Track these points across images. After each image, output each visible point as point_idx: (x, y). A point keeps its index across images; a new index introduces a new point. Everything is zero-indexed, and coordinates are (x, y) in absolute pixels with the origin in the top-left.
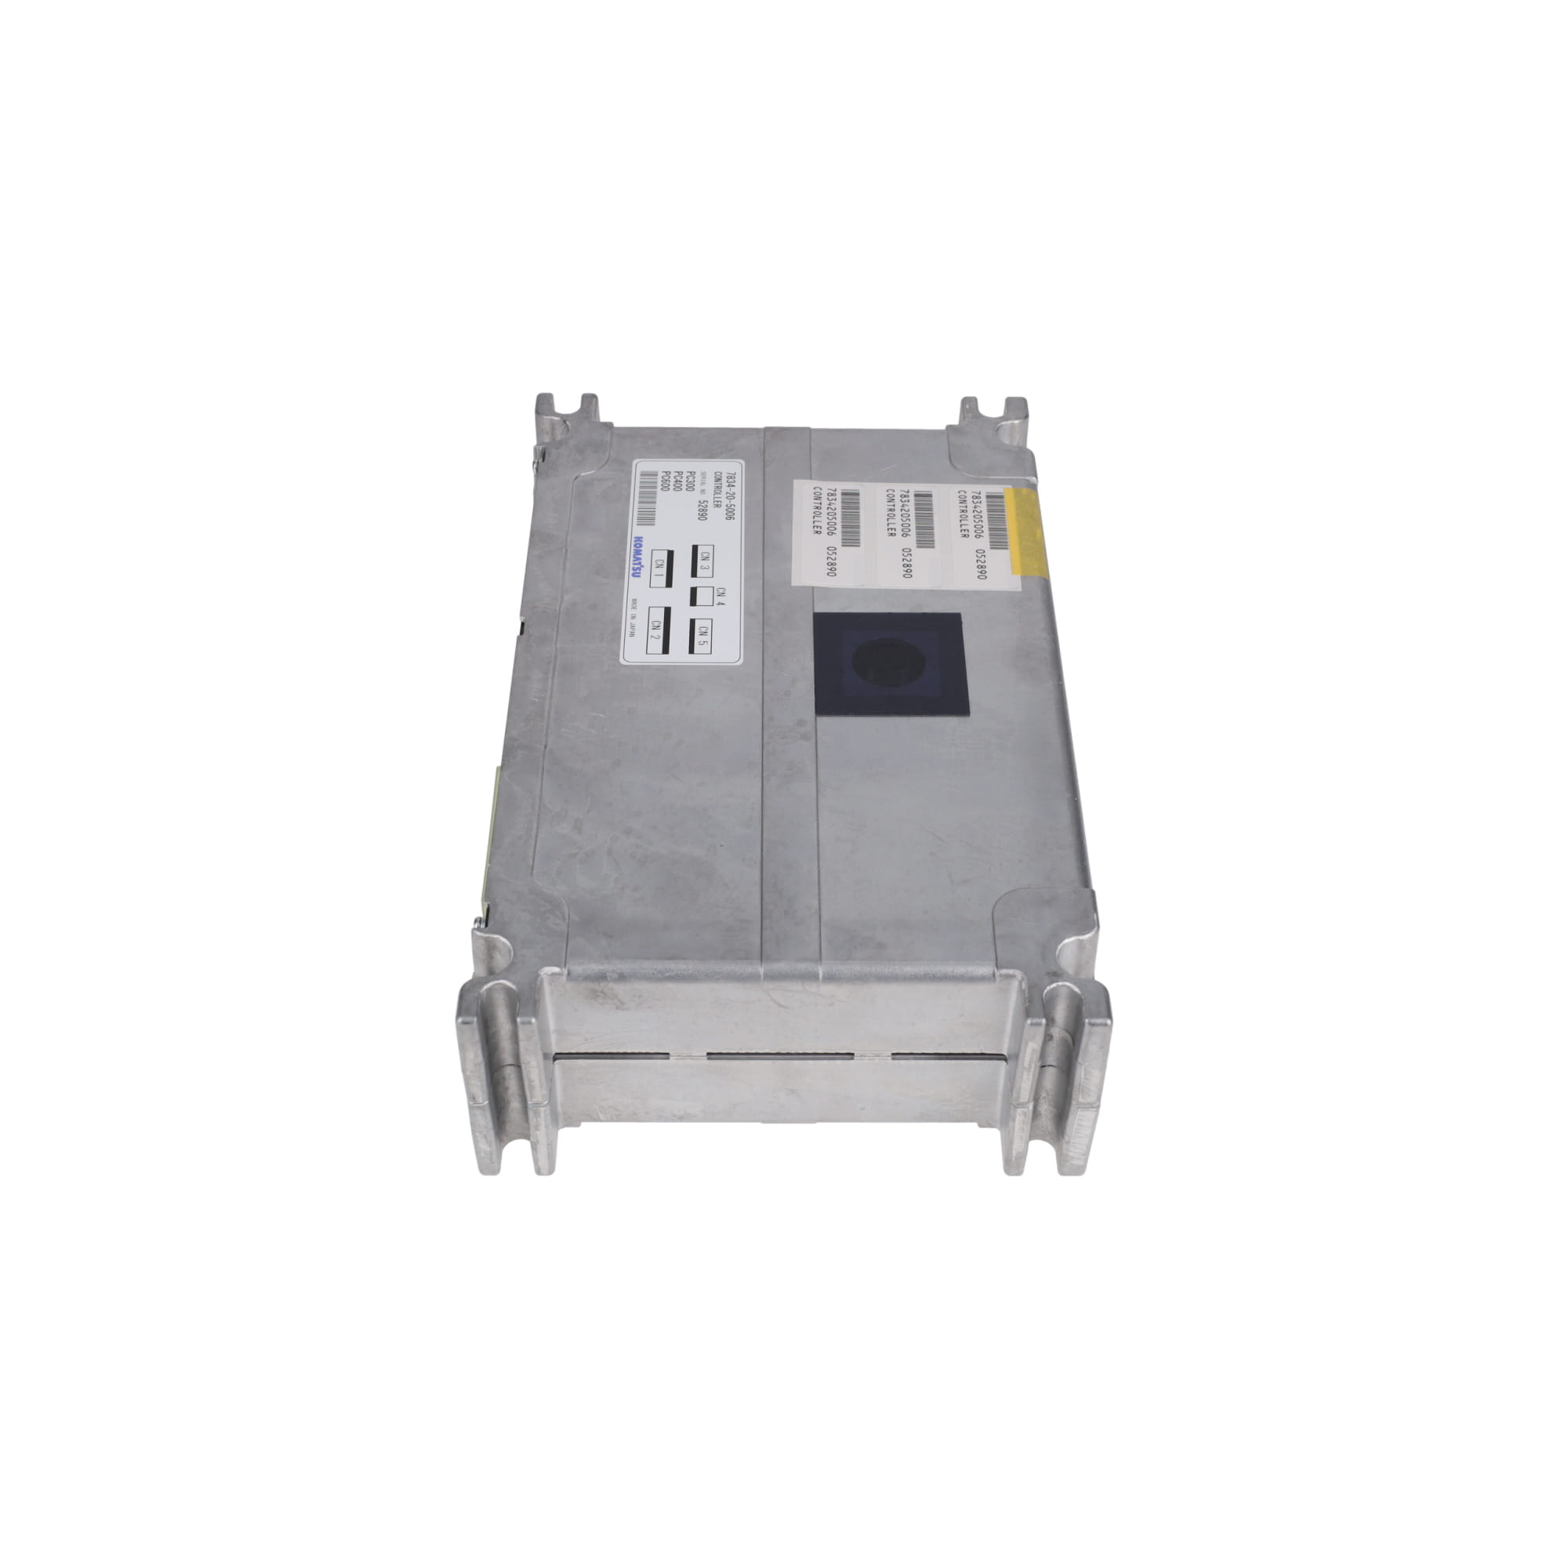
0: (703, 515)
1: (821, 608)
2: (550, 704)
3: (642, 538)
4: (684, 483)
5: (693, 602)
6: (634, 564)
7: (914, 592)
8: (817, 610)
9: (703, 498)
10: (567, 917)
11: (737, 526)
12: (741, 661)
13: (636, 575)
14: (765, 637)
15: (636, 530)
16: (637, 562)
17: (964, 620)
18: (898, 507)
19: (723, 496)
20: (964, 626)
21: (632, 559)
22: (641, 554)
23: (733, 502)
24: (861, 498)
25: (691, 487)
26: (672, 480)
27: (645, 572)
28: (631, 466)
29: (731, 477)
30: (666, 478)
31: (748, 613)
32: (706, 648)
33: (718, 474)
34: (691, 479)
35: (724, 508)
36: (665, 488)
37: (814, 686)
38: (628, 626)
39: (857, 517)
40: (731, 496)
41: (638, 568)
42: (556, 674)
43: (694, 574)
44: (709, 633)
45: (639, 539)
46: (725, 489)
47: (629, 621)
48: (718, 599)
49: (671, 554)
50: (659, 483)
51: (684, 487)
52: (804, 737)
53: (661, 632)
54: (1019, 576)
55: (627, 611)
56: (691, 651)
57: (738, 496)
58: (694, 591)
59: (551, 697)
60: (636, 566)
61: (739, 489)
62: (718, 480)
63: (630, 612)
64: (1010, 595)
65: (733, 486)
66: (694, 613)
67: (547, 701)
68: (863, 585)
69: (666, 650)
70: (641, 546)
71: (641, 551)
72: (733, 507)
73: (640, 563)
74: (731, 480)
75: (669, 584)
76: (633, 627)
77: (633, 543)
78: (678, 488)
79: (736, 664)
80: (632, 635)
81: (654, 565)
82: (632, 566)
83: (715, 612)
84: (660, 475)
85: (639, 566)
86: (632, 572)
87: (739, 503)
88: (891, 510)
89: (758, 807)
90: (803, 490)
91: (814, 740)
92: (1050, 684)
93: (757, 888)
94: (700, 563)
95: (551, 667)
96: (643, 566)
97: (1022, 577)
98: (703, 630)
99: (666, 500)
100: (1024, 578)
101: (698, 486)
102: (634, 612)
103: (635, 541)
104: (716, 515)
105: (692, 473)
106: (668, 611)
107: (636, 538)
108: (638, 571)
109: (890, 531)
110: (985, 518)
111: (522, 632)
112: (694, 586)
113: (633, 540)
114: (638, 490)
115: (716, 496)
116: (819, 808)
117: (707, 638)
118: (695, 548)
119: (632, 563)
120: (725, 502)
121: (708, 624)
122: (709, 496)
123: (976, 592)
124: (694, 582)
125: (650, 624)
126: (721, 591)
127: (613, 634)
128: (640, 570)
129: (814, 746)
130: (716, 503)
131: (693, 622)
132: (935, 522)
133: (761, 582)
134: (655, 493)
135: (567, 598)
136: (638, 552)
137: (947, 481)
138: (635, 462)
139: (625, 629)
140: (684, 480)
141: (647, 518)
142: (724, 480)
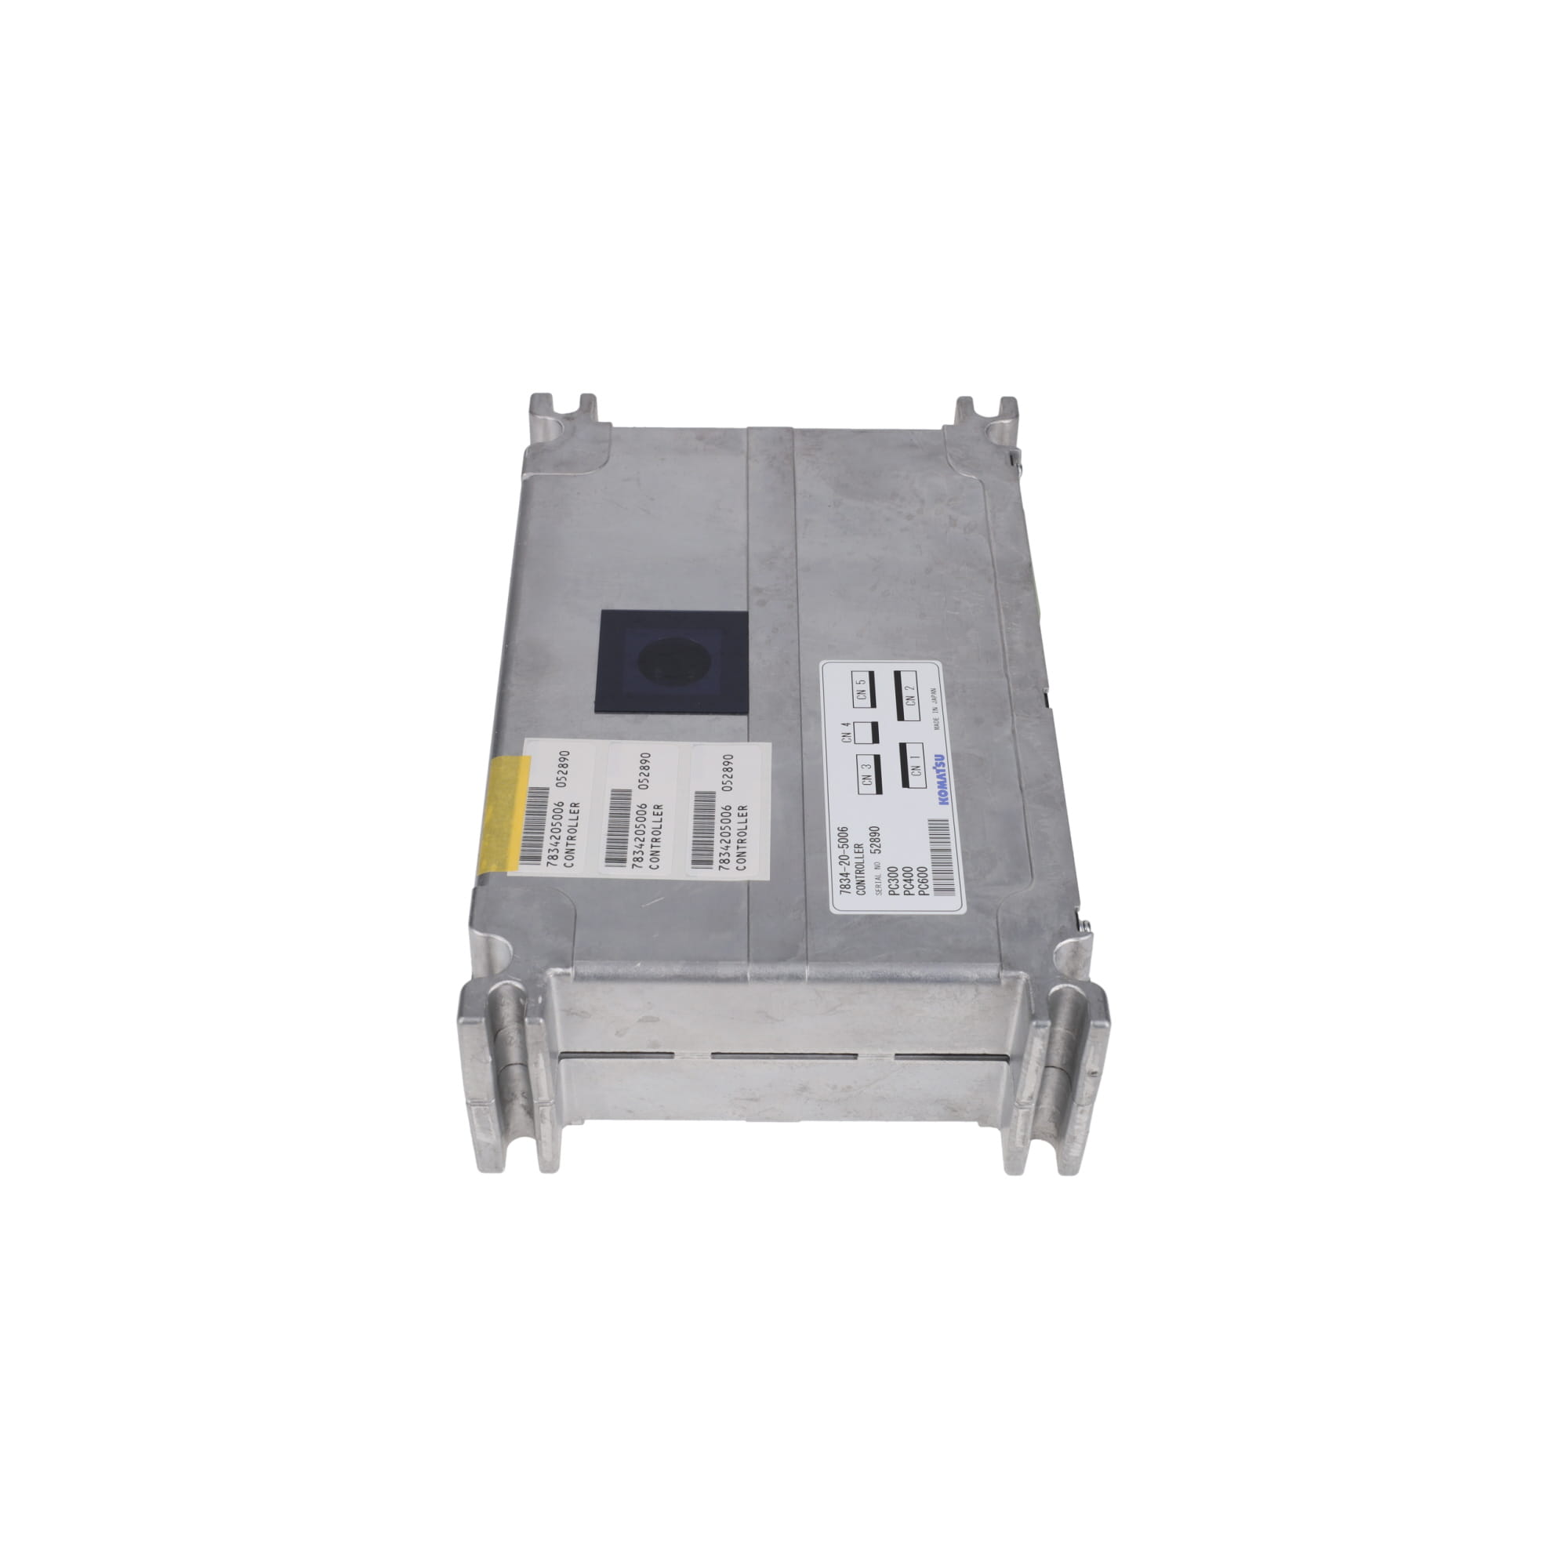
0: (874, 832)
1: (739, 721)
2: (1000, 622)
3: (940, 804)
4: (901, 878)
5: (875, 726)
6: (944, 771)
7: (640, 738)
8: (744, 718)
9: (876, 857)
10: (949, 457)
11: (835, 818)
12: (821, 664)
13: (940, 758)
14: (798, 687)
15: (948, 813)
16: (941, 773)
17: (592, 706)
18: (647, 844)
19: (853, 861)
20: (593, 699)
21: (947, 777)
22: (938, 783)
23: (840, 852)
24: (689, 858)
25: (892, 872)
26: (915, 883)
27: (931, 762)
28: (968, 903)
29: (845, 888)
30: (923, 886)
31: (817, 715)
32: (857, 677)
33: (861, 892)
34: (893, 883)
35: (851, 844)
36: (922, 871)
37: (750, 637)
38: (939, 699)
39: (696, 831)
40: (843, 859)
41: (939, 766)
42: (1001, 651)
43: (877, 758)
44: (855, 693)
45: (943, 802)
46: (851, 870)
47: (939, 706)
48: (849, 729)
49: (906, 783)
50: (930, 878)
51: (900, 872)
52: (759, 591)
53: (905, 694)
54: (524, 754)
55: (942, 715)
56: (872, 674)
57: (836, 860)
58: (876, 739)
59: (1001, 627)
60: (941, 768)
61: (835, 870)
62: (860, 883)
63: (939, 715)
64: (537, 734)
65: (841, 874)
66: (873, 715)
67: (1003, 622)
68: (695, 745)
69: (897, 675)
70: (940, 793)
71: (939, 787)
72: (841, 845)
73: (938, 771)
74: (845, 883)
75: (903, 747)
76: (934, 699)
77: (949, 796)
78: (907, 871)
79: (825, 661)
80: (933, 691)
81: (922, 768)
82: (946, 768)
83: (852, 715)
84: (930, 891)
85: (938, 768)
86: (945, 761)
87: (834, 851)
88: (656, 840)
89: (800, 535)
90: (758, 868)
91: (750, 588)
92: (519, 639)
93: (798, 474)
94: (872, 772)
95: (1007, 655)
96: (934, 768)
97: (521, 754)
98: (861, 696)
99: (920, 856)
100: (519, 753)
101: (884, 873)
102: (936, 715)
103: (947, 799)
104: (859, 835)
105: (892, 892)
106: (901, 717)
107: (947, 804)
108: (939, 762)
109: (659, 811)
110: (548, 827)
111: (1046, 695)
112: (875, 745)
113: (949, 801)
114: (955, 868)
115: (861, 860)
116: (746, 534)
117: (857, 688)
118: (879, 791)
119: (947, 772)
120: (850, 852)
121: (858, 703)
122: (870, 860)
123: (575, 736)
124: (876, 749)
125: (916, 701)
126: (846, 739)
127: (954, 693)
128: (936, 763)
129: (750, 583)
130: (861, 850)
131: (873, 705)
132: (607, 822)
133: (804, 750)
134: (934, 864)
135: (1008, 732)
136: (942, 785)
137: (585, 881)
138: (964, 911)
139: (941, 695)
140: (901, 883)
141: (937, 828)
142: (853, 884)
